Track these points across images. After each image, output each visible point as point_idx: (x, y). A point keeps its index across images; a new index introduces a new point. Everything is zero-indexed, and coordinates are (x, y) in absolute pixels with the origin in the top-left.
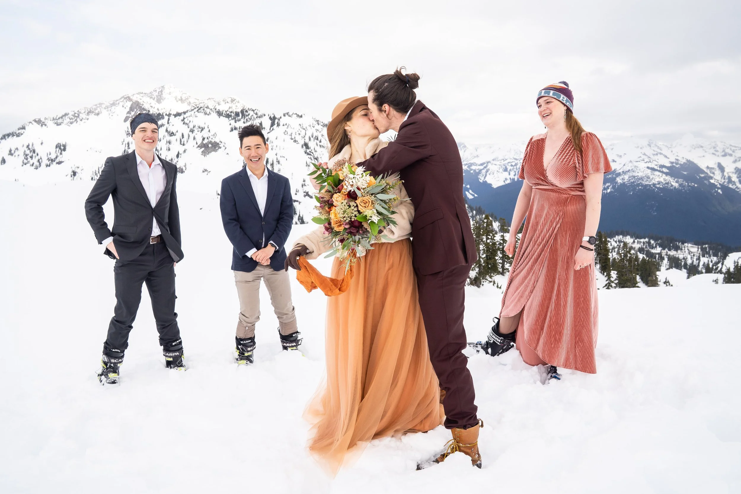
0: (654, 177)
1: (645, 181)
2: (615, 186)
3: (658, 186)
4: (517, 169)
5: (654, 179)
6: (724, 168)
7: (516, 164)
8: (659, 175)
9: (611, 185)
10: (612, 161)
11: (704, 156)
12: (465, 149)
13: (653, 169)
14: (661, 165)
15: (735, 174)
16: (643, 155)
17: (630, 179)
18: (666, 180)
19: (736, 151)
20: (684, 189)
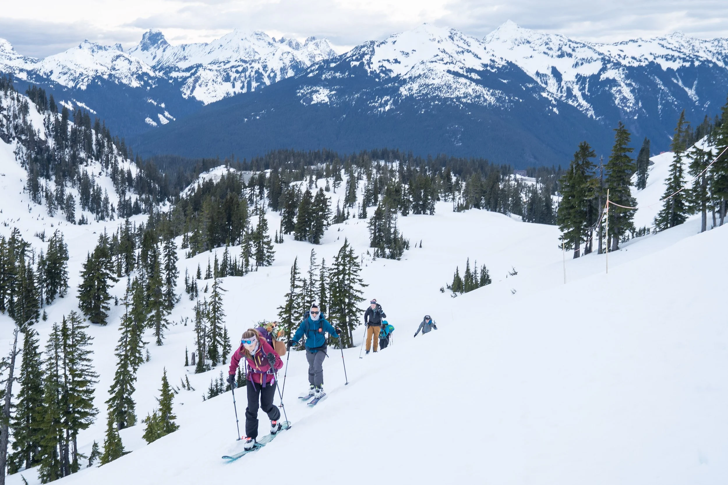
0: (458, 86)
1: (444, 92)
2: (398, 100)
3: (464, 100)
4: (246, 78)
5: (458, 90)
6: (561, 75)
7: (244, 68)
8: (466, 84)
9: (390, 99)
10: (394, 61)
11: (531, 57)
12: (165, 46)
13: (457, 74)
14: (469, 68)
15: (577, 84)
16: (442, 52)
17: (421, 88)
18: (476, 92)
19: (577, 50)
20: (503, 106)
